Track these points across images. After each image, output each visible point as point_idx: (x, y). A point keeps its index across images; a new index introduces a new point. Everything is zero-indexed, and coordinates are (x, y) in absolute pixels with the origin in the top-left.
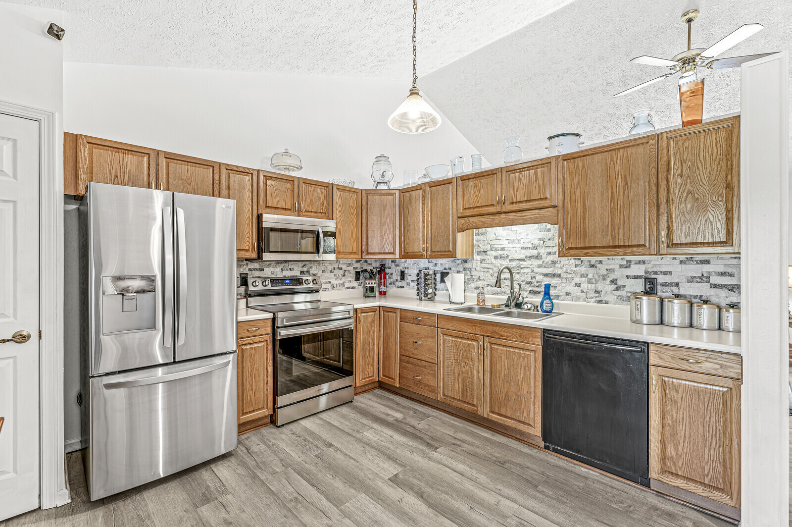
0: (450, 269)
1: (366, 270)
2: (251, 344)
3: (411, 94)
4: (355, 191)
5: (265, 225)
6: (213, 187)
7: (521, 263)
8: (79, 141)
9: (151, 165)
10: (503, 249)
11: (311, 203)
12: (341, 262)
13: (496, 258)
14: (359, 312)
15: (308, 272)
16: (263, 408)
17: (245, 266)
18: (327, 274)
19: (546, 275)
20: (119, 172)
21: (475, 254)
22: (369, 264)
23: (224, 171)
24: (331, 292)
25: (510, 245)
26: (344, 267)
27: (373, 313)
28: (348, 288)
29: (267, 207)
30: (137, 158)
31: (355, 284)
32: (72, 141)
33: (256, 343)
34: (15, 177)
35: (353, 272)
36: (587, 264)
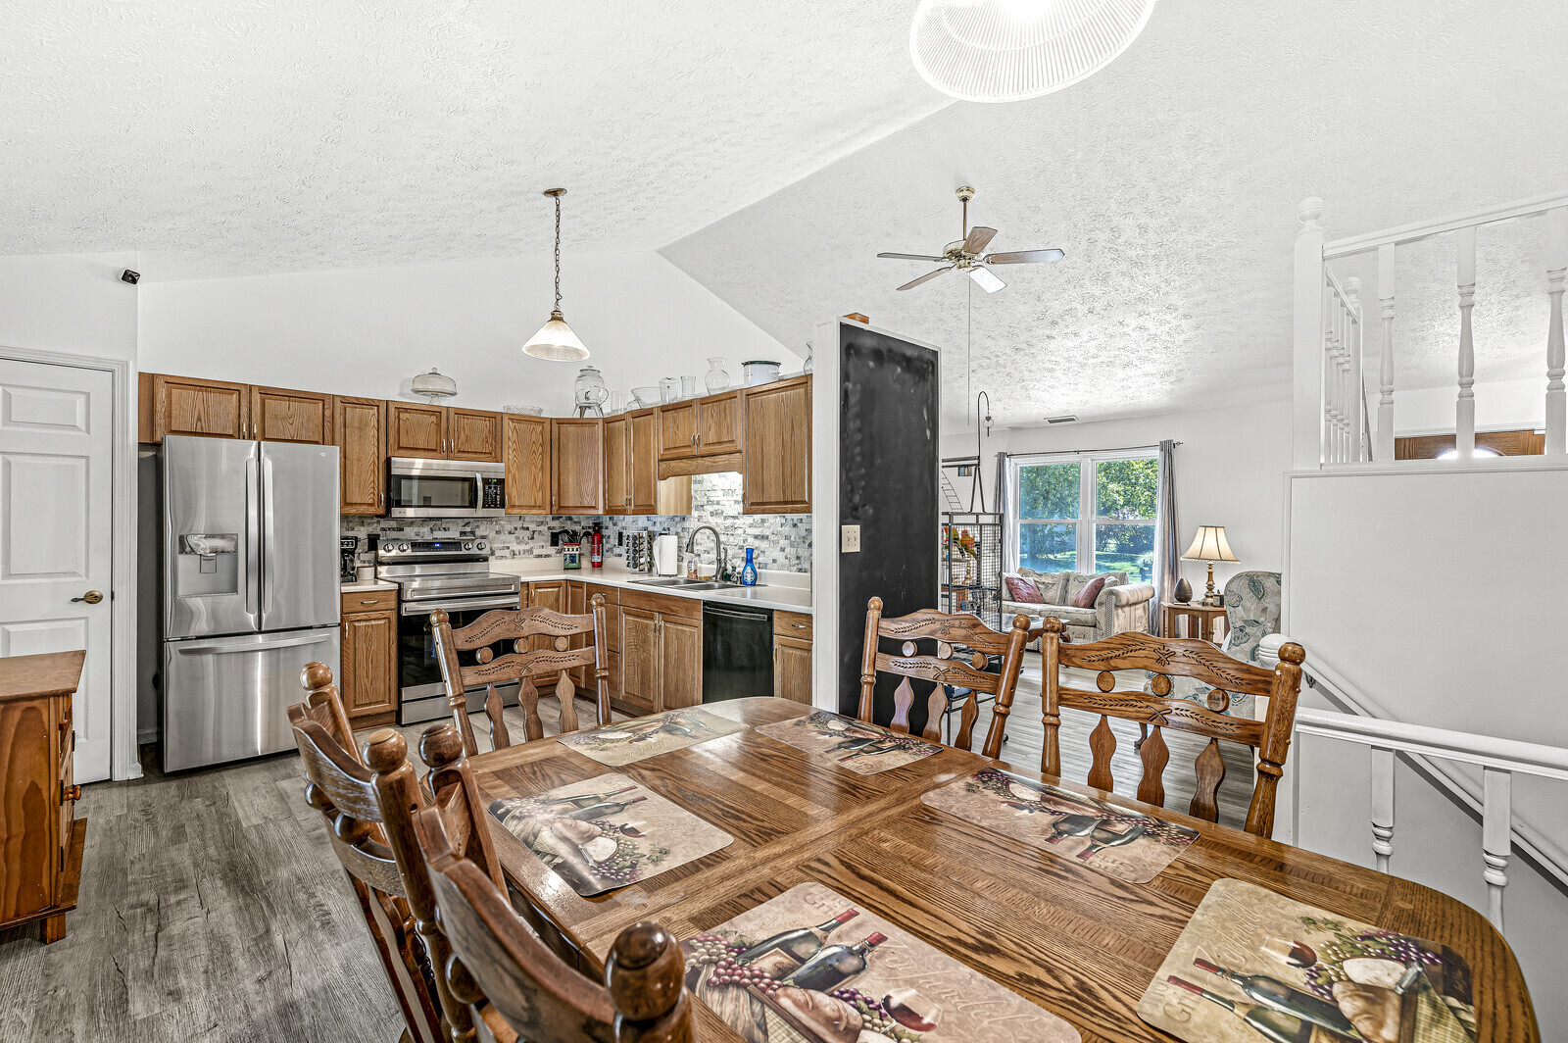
0: (669, 529)
1: (567, 532)
2: (366, 620)
3: (553, 319)
4: (540, 421)
5: (395, 471)
6: (323, 425)
7: (736, 521)
8: (157, 381)
9: (242, 404)
10: (718, 503)
11: (467, 440)
12: (527, 519)
13: (712, 514)
14: (532, 587)
15: (473, 533)
16: (383, 702)
17: (375, 525)
18: (505, 537)
19: (756, 537)
20: (202, 414)
21: (693, 509)
22: (576, 523)
23: (338, 404)
24: (509, 562)
25: (726, 498)
26: (532, 527)
27: (557, 589)
28: (540, 556)
29: (399, 448)
30: (225, 396)
31: (552, 550)
32: (148, 381)
33: (374, 619)
34: (88, 431)
35: (548, 534)
36: (790, 523)
